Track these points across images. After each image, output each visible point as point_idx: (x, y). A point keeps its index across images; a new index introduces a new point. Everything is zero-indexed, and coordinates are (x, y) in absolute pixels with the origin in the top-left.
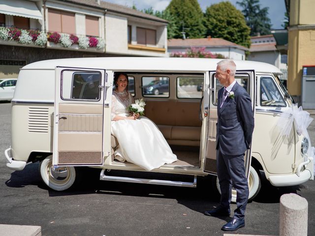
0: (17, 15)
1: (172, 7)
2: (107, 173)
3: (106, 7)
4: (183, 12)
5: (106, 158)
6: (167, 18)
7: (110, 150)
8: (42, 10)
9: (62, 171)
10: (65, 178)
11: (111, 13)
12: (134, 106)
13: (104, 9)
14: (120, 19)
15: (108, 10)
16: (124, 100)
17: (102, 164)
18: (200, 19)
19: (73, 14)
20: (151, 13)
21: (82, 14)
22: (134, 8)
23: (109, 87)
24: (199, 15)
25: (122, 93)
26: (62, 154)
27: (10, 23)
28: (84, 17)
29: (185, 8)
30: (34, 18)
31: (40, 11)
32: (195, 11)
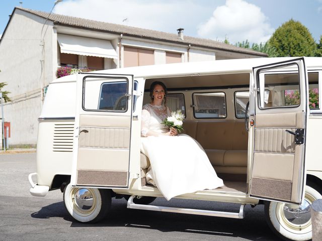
0: (90, 55)
1: (275, 40)
2: (136, 201)
3: (190, 42)
4: (289, 44)
5: (134, 180)
6: (267, 52)
7: (139, 173)
8: (118, 48)
9: (88, 198)
10: (91, 206)
11: (196, 48)
12: (170, 119)
13: (188, 44)
14: (206, 54)
15: (192, 45)
16: (161, 114)
17: (127, 187)
18: (312, 52)
19: (152, 51)
20: (247, 47)
21: (162, 51)
22: (226, 42)
23: (138, 96)
24: (312, 47)
25: (158, 107)
26: (81, 173)
27: (83, 64)
28: (165, 54)
29: (292, 39)
30: (108, 57)
31: (115, 50)
32: (306, 42)
